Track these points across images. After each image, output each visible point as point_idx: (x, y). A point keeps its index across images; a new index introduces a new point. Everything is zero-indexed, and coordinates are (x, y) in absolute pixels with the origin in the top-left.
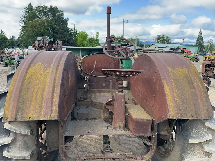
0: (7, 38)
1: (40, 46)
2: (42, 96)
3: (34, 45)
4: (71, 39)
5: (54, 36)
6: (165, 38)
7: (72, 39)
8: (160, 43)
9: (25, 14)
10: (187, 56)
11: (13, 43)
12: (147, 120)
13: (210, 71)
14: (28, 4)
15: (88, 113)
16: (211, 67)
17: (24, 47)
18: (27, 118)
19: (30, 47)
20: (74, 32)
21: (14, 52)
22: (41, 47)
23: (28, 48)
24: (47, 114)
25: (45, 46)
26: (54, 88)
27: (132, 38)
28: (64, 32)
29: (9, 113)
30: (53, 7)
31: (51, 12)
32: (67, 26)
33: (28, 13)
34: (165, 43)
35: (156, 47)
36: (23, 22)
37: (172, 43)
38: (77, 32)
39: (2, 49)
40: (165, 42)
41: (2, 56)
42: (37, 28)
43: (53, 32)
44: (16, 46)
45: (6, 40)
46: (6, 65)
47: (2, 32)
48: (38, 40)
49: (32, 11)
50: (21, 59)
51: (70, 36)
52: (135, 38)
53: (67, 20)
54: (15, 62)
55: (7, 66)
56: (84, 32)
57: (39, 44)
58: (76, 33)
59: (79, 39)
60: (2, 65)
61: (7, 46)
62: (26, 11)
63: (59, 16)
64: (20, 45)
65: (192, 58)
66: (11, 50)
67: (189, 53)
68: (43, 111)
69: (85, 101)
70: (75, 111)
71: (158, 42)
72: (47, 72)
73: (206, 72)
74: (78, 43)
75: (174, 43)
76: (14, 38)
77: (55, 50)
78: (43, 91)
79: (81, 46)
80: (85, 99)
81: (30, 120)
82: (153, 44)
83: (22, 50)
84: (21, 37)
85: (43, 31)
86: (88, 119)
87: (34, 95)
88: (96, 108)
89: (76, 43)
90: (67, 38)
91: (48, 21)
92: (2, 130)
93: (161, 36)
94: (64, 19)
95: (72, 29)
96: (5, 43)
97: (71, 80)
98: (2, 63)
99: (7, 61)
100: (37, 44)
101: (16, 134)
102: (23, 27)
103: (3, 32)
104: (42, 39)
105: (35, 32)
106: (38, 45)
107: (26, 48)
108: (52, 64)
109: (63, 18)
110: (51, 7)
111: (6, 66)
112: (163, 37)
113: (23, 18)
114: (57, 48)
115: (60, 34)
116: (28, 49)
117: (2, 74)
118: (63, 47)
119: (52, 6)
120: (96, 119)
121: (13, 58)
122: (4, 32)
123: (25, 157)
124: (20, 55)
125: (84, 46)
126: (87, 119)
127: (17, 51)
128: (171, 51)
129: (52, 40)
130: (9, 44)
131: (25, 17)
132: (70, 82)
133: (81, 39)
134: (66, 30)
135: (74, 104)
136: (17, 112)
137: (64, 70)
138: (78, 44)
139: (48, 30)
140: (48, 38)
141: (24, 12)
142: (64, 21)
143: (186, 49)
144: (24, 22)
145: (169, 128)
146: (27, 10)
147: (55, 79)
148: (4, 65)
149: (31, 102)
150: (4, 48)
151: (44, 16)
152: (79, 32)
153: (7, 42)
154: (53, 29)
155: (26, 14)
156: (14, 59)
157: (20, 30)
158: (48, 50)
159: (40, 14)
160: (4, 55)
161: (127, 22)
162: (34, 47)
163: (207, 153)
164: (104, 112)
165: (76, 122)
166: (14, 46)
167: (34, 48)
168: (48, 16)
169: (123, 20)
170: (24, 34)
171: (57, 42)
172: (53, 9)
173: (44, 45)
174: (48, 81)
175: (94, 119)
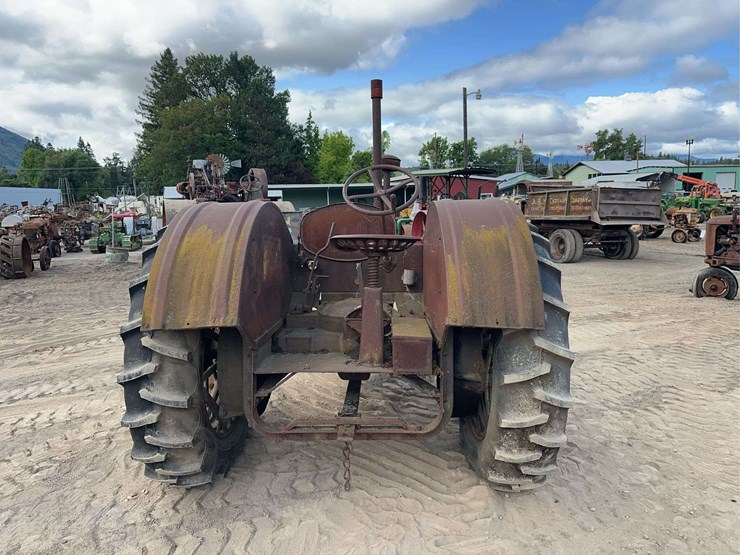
0: (97, 164)
1: (201, 189)
2: (210, 286)
3: (182, 183)
4: (297, 159)
5: (244, 152)
6: (624, 142)
7: (302, 159)
8: (607, 159)
9: (152, 86)
10: (697, 202)
11: (116, 180)
12: (421, 340)
13: (731, 248)
14: (163, 53)
15: (310, 339)
16: (735, 236)
17: (150, 190)
18: (183, 324)
19: (171, 192)
20: (309, 136)
21: (120, 207)
22: (202, 191)
23: (162, 194)
24: (219, 317)
25: (214, 186)
26: (231, 271)
27: (505, 146)
28: (277, 137)
29: (152, 317)
30: (239, 59)
31: (234, 75)
32: (283, 118)
33: (161, 82)
34: (622, 158)
35: (592, 173)
36: (146, 112)
37: (652, 158)
38: (317, 135)
39: (84, 198)
40: (626, 154)
41: (88, 221)
42: (190, 126)
43: (241, 138)
44: (126, 188)
45: (94, 170)
46: (99, 247)
47: (81, 144)
48: (194, 170)
49: (175, 75)
50: (143, 231)
51: (295, 150)
52: (517, 146)
53: (284, 99)
54: (126, 239)
55: (104, 252)
56: (340, 135)
57: (199, 180)
58: (314, 140)
59: (326, 157)
60: (89, 249)
61: (98, 191)
62: (156, 76)
63: (258, 85)
64: (137, 184)
65: (714, 206)
66: (110, 201)
67: (711, 192)
68: (212, 311)
69: (306, 315)
70: (282, 336)
71: (598, 157)
72: (218, 242)
73: (718, 252)
74: (321, 172)
75: (660, 157)
76: (119, 164)
77: (246, 197)
78: (212, 276)
79: (331, 180)
80: (305, 312)
81: (189, 327)
82: (580, 164)
83: (144, 201)
84: (141, 159)
85: (208, 136)
86: (310, 352)
87: (195, 284)
88: (329, 330)
89: (316, 172)
90: (285, 157)
91: (224, 105)
92: (138, 350)
93: (609, 135)
94: (275, 95)
95: (301, 127)
96: (92, 179)
97: (270, 265)
98: (87, 242)
99: (104, 237)
100: (192, 183)
101: (162, 358)
102: (146, 126)
103: (86, 144)
104: (206, 166)
105: (183, 142)
106: (196, 184)
107: (156, 195)
108: (229, 229)
109: (271, 92)
110: (234, 57)
111: (102, 250)
112: (616, 138)
113: (145, 97)
114: (250, 193)
115: (264, 144)
116: (161, 197)
117: (90, 275)
118: (270, 186)
119: (236, 54)
120: (328, 352)
121: (120, 226)
122: (89, 145)
123: (178, 403)
124: (139, 216)
125: (339, 179)
126: (307, 352)
127: (127, 205)
128: (644, 184)
129: (238, 164)
130: (103, 182)
131: (153, 96)
132: (268, 268)
133: (333, 158)
134: (282, 128)
135: (280, 322)
136: (166, 313)
137: (252, 239)
138: (322, 174)
139: (225, 132)
140: (225, 160)
141: (151, 79)
142: (275, 101)
143: (704, 176)
144: (150, 111)
145: (483, 364)
146: (159, 74)
147: (233, 254)
148: (94, 247)
149: (190, 298)
150: (88, 196)
151: (212, 90)
152: (325, 135)
153: (97, 175)
154: (242, 128)
155: (155, 85)
156: (123, 229)
157: (137, 137)
158: (226, 200)
159: (199, 84)
160: (92, 218)
161: (479, 97)
162: (182, 190)
163: (545, 406)
164: (345, 337)
165: (282, 356)
166: (120, 189)
167: (182, 194)
168: (224, 87)
169: (465, 89)
170: (149, 150)
171: (252, 173)
172: (238, 63)
173: (211, 183)
174: (220, 260)
175: (324, 351)
